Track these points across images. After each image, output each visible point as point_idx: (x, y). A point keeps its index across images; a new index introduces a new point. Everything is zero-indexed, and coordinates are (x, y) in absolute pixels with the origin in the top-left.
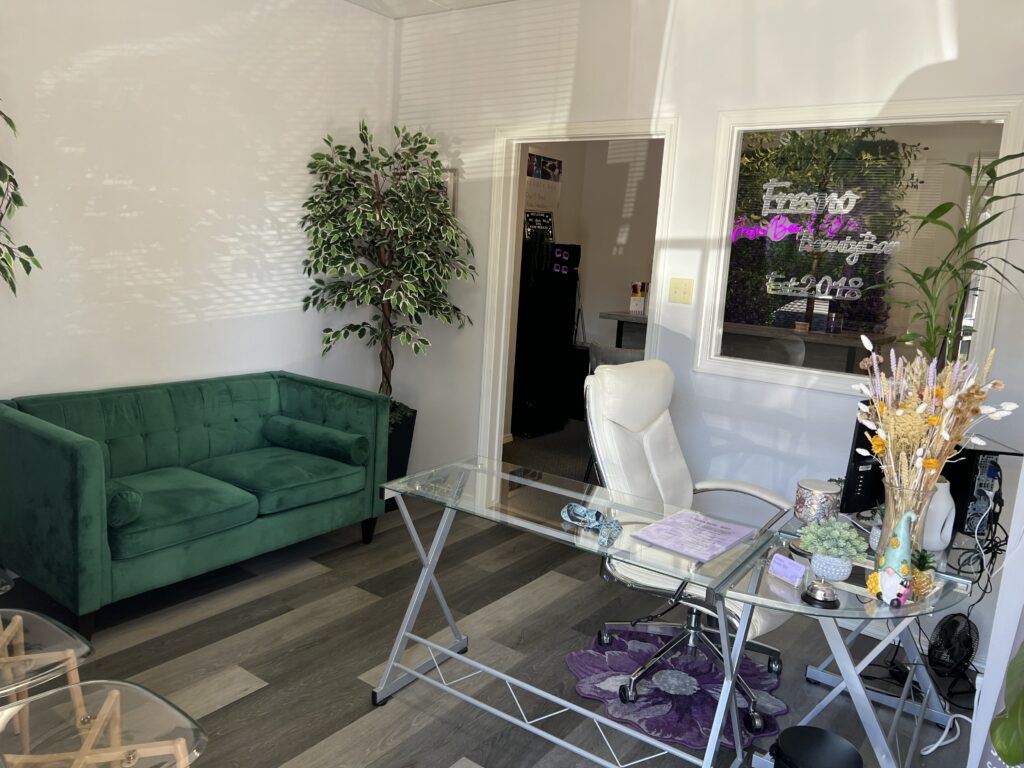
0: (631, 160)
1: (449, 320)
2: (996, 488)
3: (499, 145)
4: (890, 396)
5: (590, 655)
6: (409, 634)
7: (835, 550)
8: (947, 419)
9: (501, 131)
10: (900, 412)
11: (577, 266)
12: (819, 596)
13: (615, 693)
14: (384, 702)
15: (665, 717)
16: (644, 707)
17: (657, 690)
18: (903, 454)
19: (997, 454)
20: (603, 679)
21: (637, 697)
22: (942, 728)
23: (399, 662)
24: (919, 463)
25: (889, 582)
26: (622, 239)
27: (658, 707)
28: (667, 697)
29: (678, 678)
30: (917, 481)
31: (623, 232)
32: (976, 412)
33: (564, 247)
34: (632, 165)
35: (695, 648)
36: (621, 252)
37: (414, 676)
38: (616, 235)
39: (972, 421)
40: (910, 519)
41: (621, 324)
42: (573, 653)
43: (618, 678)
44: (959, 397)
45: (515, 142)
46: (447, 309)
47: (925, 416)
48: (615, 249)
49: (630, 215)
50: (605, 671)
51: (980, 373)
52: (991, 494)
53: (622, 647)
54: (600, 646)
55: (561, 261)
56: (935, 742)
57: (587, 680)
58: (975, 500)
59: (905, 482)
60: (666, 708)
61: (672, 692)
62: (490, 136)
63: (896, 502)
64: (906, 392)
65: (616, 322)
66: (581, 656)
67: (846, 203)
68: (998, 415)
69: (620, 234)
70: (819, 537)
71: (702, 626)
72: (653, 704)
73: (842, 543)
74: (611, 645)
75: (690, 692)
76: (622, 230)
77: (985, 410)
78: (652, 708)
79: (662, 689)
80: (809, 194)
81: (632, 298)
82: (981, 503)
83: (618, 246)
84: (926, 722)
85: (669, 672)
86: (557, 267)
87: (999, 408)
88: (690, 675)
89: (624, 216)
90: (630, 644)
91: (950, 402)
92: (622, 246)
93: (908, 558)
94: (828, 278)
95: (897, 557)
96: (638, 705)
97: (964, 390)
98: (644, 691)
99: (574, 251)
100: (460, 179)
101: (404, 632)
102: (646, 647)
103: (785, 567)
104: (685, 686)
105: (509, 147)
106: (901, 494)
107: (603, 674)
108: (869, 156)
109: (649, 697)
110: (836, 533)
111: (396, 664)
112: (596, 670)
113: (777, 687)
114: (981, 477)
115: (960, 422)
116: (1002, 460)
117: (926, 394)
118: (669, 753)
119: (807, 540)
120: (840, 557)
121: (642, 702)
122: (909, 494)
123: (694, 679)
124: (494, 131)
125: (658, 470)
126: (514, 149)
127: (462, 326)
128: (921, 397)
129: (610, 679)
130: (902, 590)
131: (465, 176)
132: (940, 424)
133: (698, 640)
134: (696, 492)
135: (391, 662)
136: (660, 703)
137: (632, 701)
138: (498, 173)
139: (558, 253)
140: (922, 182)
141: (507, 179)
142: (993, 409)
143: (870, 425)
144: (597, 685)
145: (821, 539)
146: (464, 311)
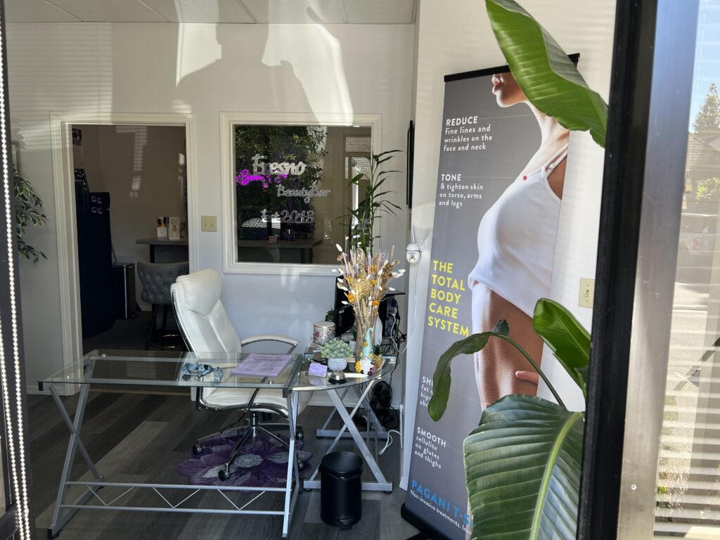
0: (136, 130)
1: (28, 257)
2: (396, 311)
3: (55, 125)
4: (353, 272)
5: (192, 462)
6: (67, 483)
7: (340, 355)
8: (379, 280)
9: (56, 115)
10: (359, 280)
11: (109, 207)
12: (338, 378)
13: (216, 478)
14: (57, 535)
15: (250, 480)
16: (236, 479)
17: (240, 468)
18: (363, 300)
19: (394, 295)
20: (206, 472)
21: (231, 474)
22: (386, 440)
23: (63, 504)
24: (370, 304)
25: (366, 365)
26: (136, 186)
27: (244, 476)
28: (247, 470)
29: (249, 458)
30: (370, 312)
31: (136, 181)
32: (391, 275)
33: (97, 195)
34: (136, 134)
35: (256, 437)
36: (136, 195)
37: (76, 508)
38: (130, 184)
39: (390, 280)
40: (371, 331)
41: (152, 247)
42: (181, 464)
43: (214, 469)
44: (384, 269)
45: (67, 124)
46: (24, 249)
47: (370, 280)
48: (131, 194)
49: (140, 169)
50: (205, 468)
51: (390, 258)
52: (394, 315)
53: (210, 452)
54: (195, 454)
55: (96, 205)
56: (384, 447)
57: (196, 476)
58: (388, 319)
59: (365, 314)
60: (248, 475)
61: (249, 466)
62: (47, 118)
63: (362, 325)
64: (359, 270)
65: (149, 246)
66: (186, 464)
67: (300, 169)
68: (399, 275)
69: (134, 183)
70: (330, 349)
71: (259, 423)
72: (241, 476)
73: (342, 350)
74: (202, 453)
75: (258, 464)
76: (134, 180)
77: (394, 274)
78: (240, 478)
79: (242, 466)
80: (279, 163)
81: (158, 229)
82: (391, 320)
83: (133, 191)
84: (379, 440)
85: (243, 456)
86: (95, 210)
87: (399, 273)
88: (256, 454)
89: (135, 170)
90: (214, 449)
91: (380, 272)
92: (137, 191)
93: (372, 350)
94: (296, 212)
95: (368, 350)
96: (231, 479)
97: (384, 266)
98: (232, 471)
99: (105, 197)
100: (21, 150)
101: (64, 482)
102: (224, 447)
103: (317, 369)
104: (254, 461)
105: (63, 126)
106: (364, 321)
107: (205, 470)
108: (297, 137)
109: (236, 473)
110: (339, 346)
111: (62, 506)
112: (199, 469)
113: (303, 446)
114: (389, 308)
115: (384, 281)
116: (396, 297)
117: (369, 270)
118: (266, 492)
119: (325, 352)
120: (342, 357)
121: (233, 477)
122: (367, 319)
123: (258, 456)
124: (50, 115)
125: (221, 337)
126: (67, 128)
127: (36, 260)
128: (367, 272)
129: (209, 471)
130: (372, 366)
131: (26, 148)
132: (376, 284)
133: (258, 431)
134: (242, 345)
135: (58, 504)
136: (244, 474)
137: (228, 478)
138: (57, 145)
139: (94, 199)
140: (327, 153)
141: (64, 150)
142: (396, 273)
143: (345, 289)
144: (204, 477)
145: (332, 351)
146: (37, 248)
